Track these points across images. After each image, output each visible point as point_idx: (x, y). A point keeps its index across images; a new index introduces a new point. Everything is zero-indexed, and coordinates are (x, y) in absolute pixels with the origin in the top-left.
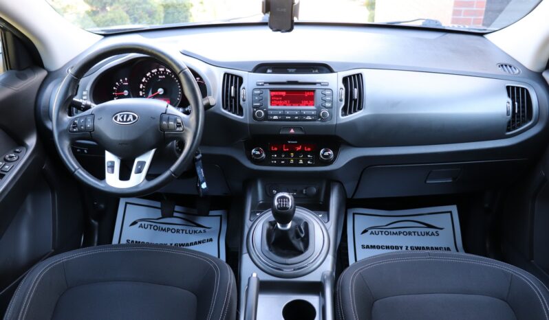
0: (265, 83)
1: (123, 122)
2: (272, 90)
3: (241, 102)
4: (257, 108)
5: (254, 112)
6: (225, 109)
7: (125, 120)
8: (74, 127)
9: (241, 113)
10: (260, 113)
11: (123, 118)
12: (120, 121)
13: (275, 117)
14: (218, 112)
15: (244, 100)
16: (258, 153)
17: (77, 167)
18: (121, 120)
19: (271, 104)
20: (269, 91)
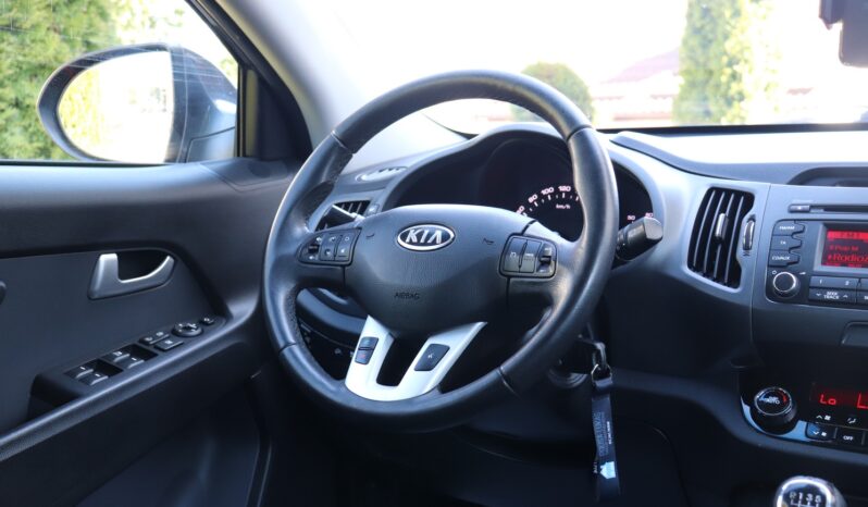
0: (813, 207)
1: (418, 244)
2: (830, 226)
3: (740, 251)
4: (780, 266)
5: (770, 277)
6: (696, 269)
7: (422, 241)
8: (313, 252)
9: (734, 280)
10: (787, 281)
11: (419, 236)
12: (411, 243)
13: (831, 295)
14: (673, 273)
15: (747, 248)
16: (773, 400)
17: (291, 339)
18: (415, 240)
19: (825, 261)
20: (821, 227)
